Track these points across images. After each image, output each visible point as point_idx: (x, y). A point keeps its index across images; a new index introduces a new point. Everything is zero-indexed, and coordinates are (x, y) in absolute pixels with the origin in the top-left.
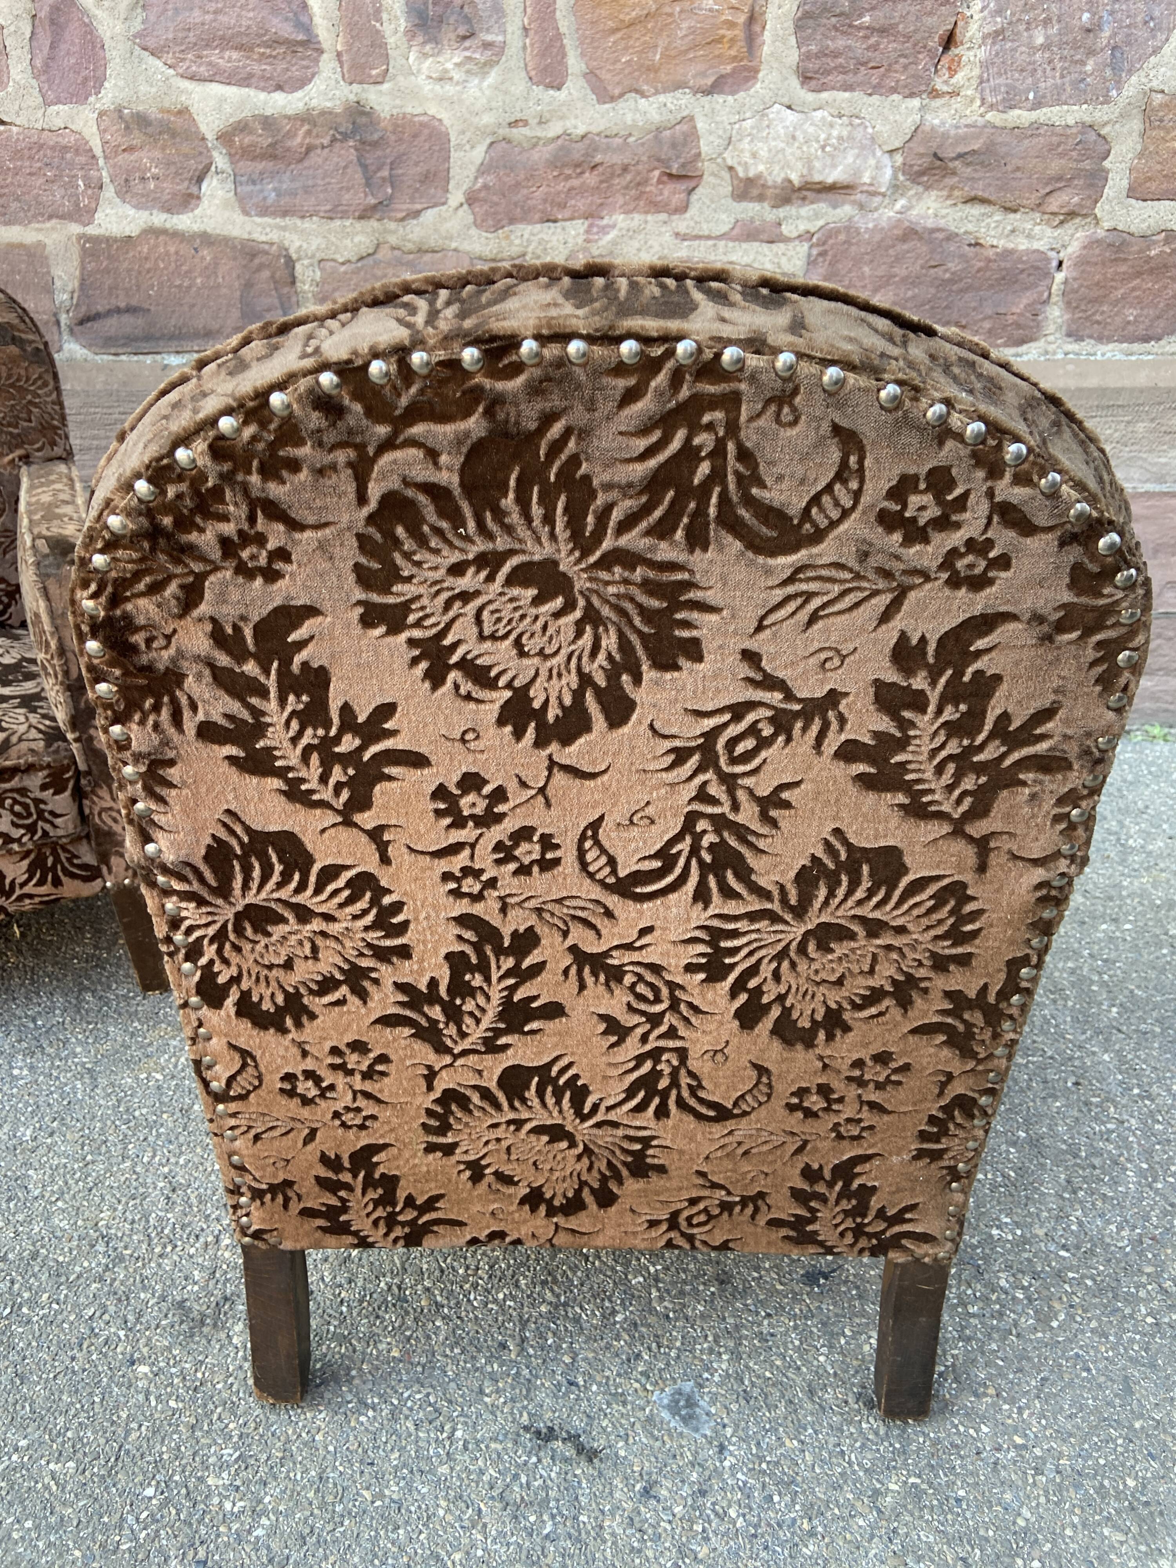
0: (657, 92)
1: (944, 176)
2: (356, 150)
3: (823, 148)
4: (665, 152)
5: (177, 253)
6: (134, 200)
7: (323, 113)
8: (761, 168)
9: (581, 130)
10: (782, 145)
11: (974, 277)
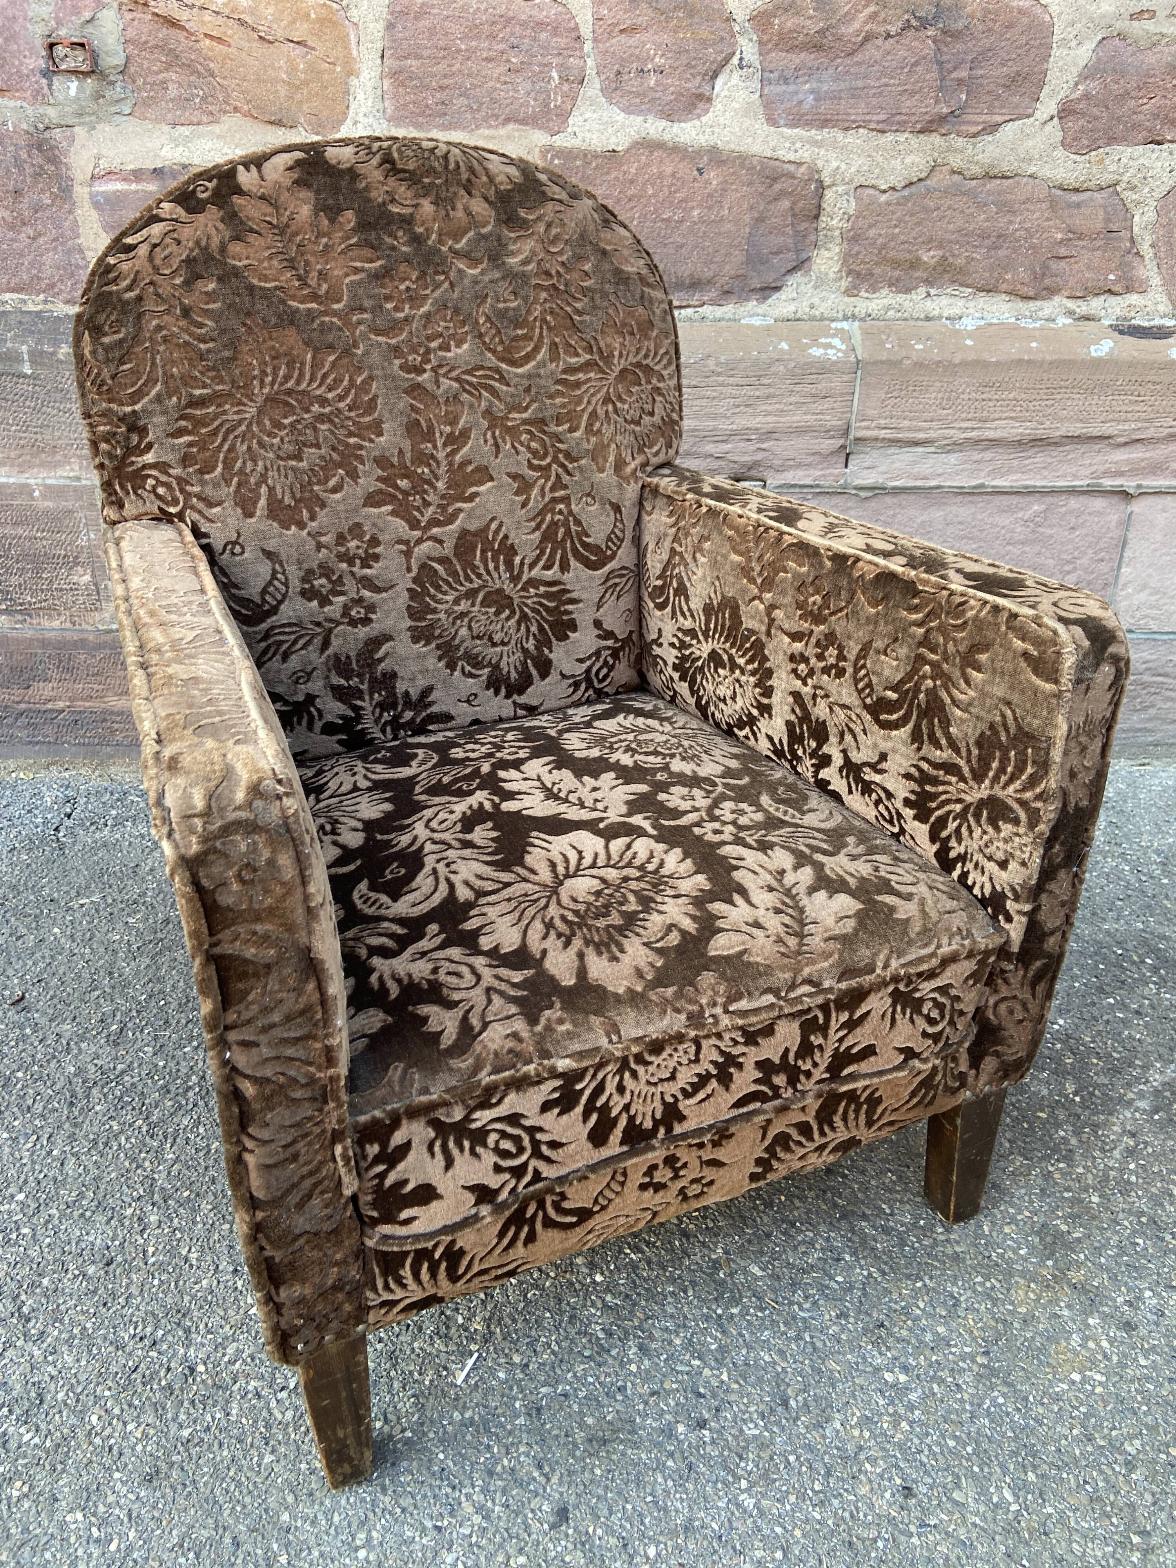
2: (935, 42)
5: (673, 175)
6: (625, 101)
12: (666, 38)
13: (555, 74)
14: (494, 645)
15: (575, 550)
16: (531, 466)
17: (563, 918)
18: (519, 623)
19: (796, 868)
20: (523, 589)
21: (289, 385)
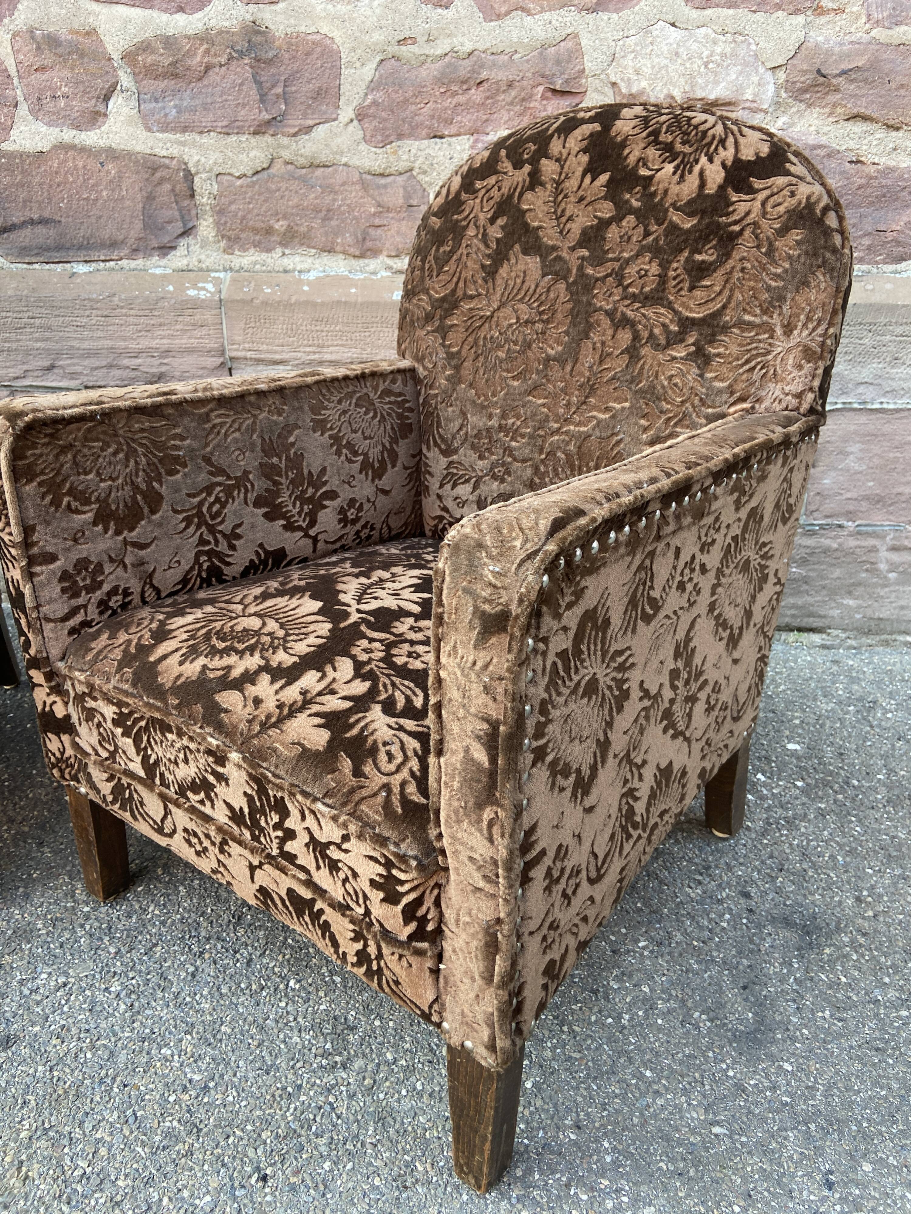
0: (543, 10)
1: (827, 94)
2: (251, 67)
3: (706, 64)
4: (550, 68)
5: (84, 167)
6: (46, 118)
7: (220, 33)
8: (644, 84)
9: (468, 47)
10: (666, 62)
11: (854, 194)
12: (66, 73)
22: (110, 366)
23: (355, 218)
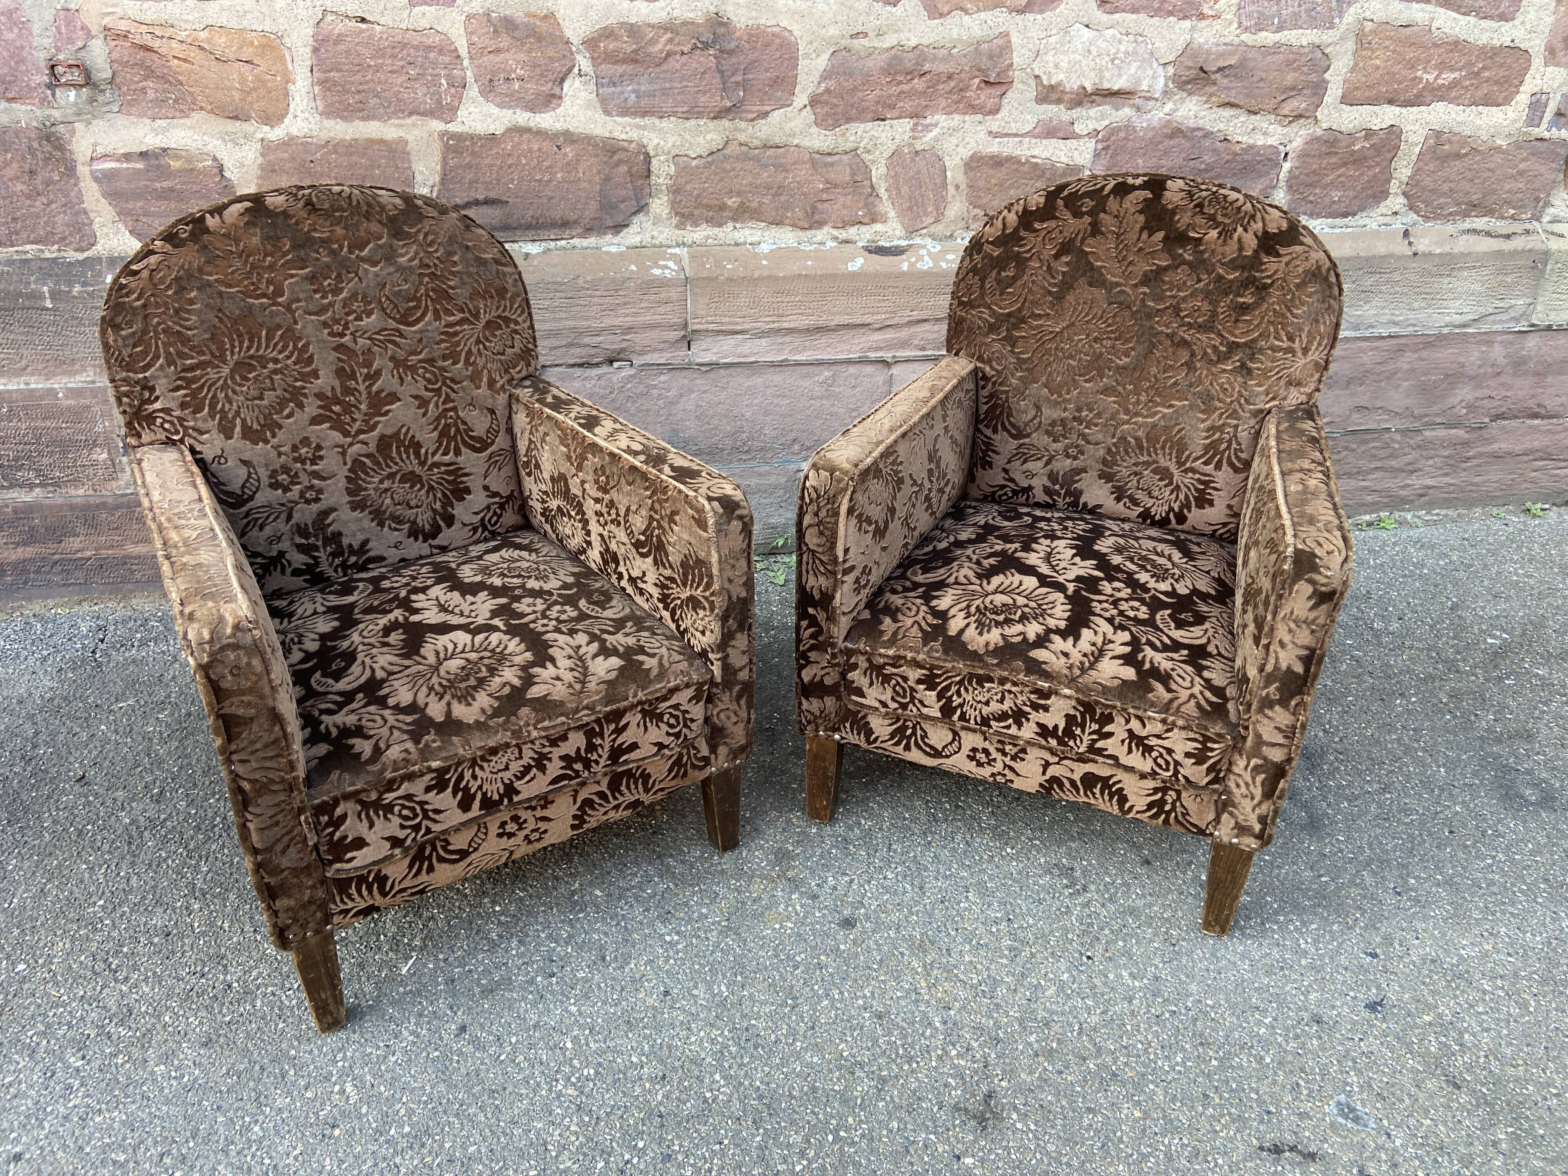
0: (979, 10)
1: (1206, 85)
2: (716, 58)
3: (1113, 60)
4: (985, 63)
5: (539, 150)
6: (498, 99)
7: (685, 23)
8: (1061, 76)
9: (913, 42)
10: (1080, 58)
11: (1222, 167)
12: (522, 56)
13: (443, 81)
14: (411, 508)
15: (464, 441)
16: (427, 389)
17: (440, 684)
18: (428, 492)
19: (588, 644)
20: (429, 469)
21: (252, 352)
22: (570, 345)
23: (804, 194)
